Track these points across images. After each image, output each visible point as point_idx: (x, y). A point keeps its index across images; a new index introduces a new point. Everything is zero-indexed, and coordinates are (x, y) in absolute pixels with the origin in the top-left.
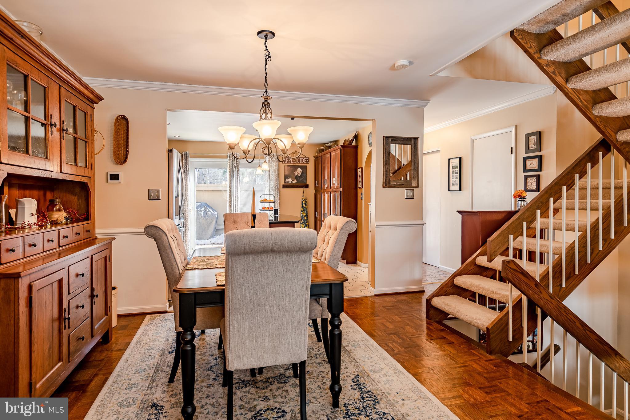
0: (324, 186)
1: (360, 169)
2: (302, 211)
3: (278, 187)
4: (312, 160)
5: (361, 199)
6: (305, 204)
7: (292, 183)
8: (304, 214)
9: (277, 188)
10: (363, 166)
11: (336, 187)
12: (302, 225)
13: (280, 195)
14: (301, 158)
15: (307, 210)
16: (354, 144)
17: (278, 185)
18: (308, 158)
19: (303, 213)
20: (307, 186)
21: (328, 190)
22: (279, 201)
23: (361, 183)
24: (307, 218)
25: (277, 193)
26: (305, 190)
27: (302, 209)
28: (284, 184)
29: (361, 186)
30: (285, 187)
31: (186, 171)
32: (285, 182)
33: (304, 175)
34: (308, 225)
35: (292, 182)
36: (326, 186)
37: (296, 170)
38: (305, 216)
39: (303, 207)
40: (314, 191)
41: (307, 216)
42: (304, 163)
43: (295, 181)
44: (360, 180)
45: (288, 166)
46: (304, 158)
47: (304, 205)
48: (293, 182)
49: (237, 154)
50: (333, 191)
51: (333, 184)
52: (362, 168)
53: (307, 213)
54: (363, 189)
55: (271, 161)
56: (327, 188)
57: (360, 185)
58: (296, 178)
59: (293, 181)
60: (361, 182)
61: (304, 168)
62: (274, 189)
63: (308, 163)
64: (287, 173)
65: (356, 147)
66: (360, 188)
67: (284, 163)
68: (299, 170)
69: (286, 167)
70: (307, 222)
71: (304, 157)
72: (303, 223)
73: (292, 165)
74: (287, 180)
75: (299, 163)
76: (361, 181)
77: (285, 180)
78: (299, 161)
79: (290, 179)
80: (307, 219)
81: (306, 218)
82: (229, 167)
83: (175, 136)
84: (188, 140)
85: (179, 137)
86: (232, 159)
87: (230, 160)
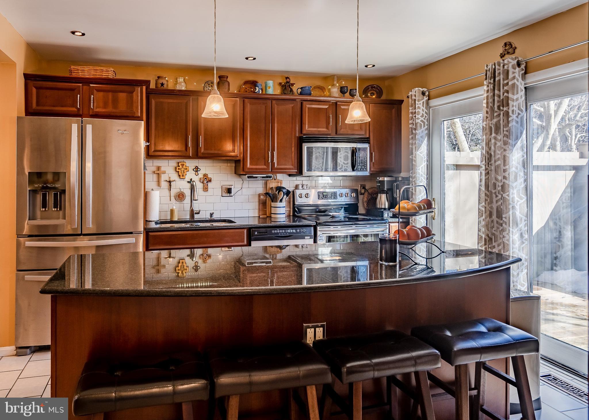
82: (485, 105)
83: (366, 66)
84: (426, 64)
85: (374, 66)
86: (492, 81)
87: (488, 86)
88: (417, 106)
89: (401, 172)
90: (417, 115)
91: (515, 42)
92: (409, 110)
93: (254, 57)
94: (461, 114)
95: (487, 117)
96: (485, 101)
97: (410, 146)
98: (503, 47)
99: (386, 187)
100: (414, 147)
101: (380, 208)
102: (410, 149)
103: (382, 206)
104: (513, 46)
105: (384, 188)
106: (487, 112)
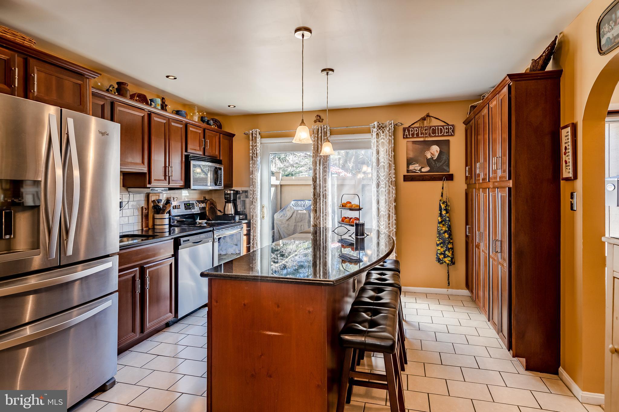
0: (479, 175)
1: (569, 129)
2: (440, 223)
3: (394, 179)
4: (460, 130)
5: (572, 209)
6: (446, 210)
7: (421, 172)
8: (444, 229)
9: (392, 181)
10: (579, 118)
11: (500, 178)
12: (439, 248)
13: (397, 194)
14: (438, 126)
15: (449, 221)
16: (550, 67)
17: (394, 176)
18: (452, 125)
19: (441, 226)
20: (450, 177)
21: (485, 185)
22: (394, 204)
23: (571, 167)
24: (450, 235)
25: (391, 189)
26: (446, 183)
27: (439, 218)
28: (406, 174)
29: (571, 175)
30: (407, 179)
31: (253, 159)
32: (408, 171)
33: (444, 158)
34: (452, 249)
35: (420, 170)
36: (482, 176)
37: (428, 149)
38: (445, 232)
39: (441, 215)
40: (465, 187)
41: (450, 231)
42: (443, 136)
43: (427, 169)
44: (567, 158)
45: (414, 142)
46: (443, 126)
47: (444, 212)
48: (423, 170)
49: (325, 127)
50: (494, 188)
51: (495, 172)
52: (574, 127)
53: (450, 227)
54: (579, 183)
55: (382, 135)
56: (483, 179)
57: (567, 172)
58: (429, 162)
59: (422, 168)
60: (571, 164)
61: (444, 145)
62: (386, 183)
63: (452, 135)
64: (411, 155)
65: (557, 74)
66: (567, 179)
67: (407, 138)
68: (435, 149)
69: (410, 145)
70: (449, 242)
71: (443, 124)
72: (440, 244)
73: (422, 139)
74: (411, 167)
75: (435, 136)
76: (570, 159)
77: (408, 167)
78: (434, 132)
79: (417, 165)
80: (449, 237)
81: (446, 236)
82: (313, 149)
83: (229, 106)
84: (259, 114)
85: (235, 107)
86: (317, 135)
87: (314, 138)
88: (257, 142)
89: (232, 187)
90: (257, 148)
91: (323, 116)
92: (250, 143)
93: (176, 76)
94: (285, 151)
95: (314, 156)
96: (313, 146)
97: (251, 169)
98: (316, 117)
99: (232, 198)
100: (255, 170)
101: (228, 214)
102: (251, 171)
103: (228, 212)
104: (322, 118)
105: (231, 199)
106: (314, 153)
